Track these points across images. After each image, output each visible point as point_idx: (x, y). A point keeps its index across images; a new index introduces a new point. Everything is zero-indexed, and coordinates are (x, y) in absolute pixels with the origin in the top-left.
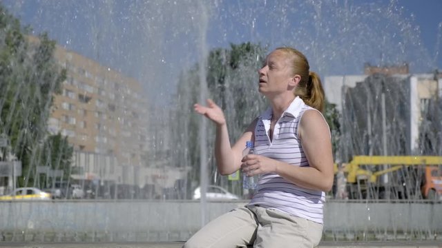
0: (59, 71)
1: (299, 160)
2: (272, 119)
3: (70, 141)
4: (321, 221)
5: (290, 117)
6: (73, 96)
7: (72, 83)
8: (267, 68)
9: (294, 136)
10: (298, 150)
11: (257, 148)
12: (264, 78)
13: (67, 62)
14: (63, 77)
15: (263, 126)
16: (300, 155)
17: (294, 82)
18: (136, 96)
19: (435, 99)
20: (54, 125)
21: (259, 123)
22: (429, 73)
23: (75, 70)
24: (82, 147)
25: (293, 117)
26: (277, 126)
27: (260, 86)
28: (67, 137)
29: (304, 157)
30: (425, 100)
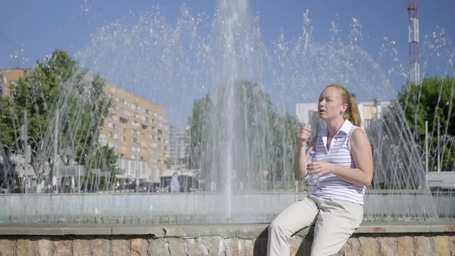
0: (108, 101)
1: (350, 164)
2: (328, 136)
3: (115, 150)
4: (362, 203)
5: (343, 134)
6: (116, 118)
7: (115, 109)
8: (324, 101)
9: (346, 146)
10: (349, 157)
11: (317, 156)
12: (323, 108)
13: (112, 95)
14: (109, 105)
15: (322, 141)
16: (350, 160)
17: (343, 109)
18: (161, 118)
19: (375, 120)
20: (103, 140)
21: (319, 139)
22: (369, 101)
23: (117, 100)
24: (122, 155)
25: (345, 134)
26: (334, 140)
27: (321, 114)
28: (113, 148)
29: (353, 162)
30: (368, 120)
